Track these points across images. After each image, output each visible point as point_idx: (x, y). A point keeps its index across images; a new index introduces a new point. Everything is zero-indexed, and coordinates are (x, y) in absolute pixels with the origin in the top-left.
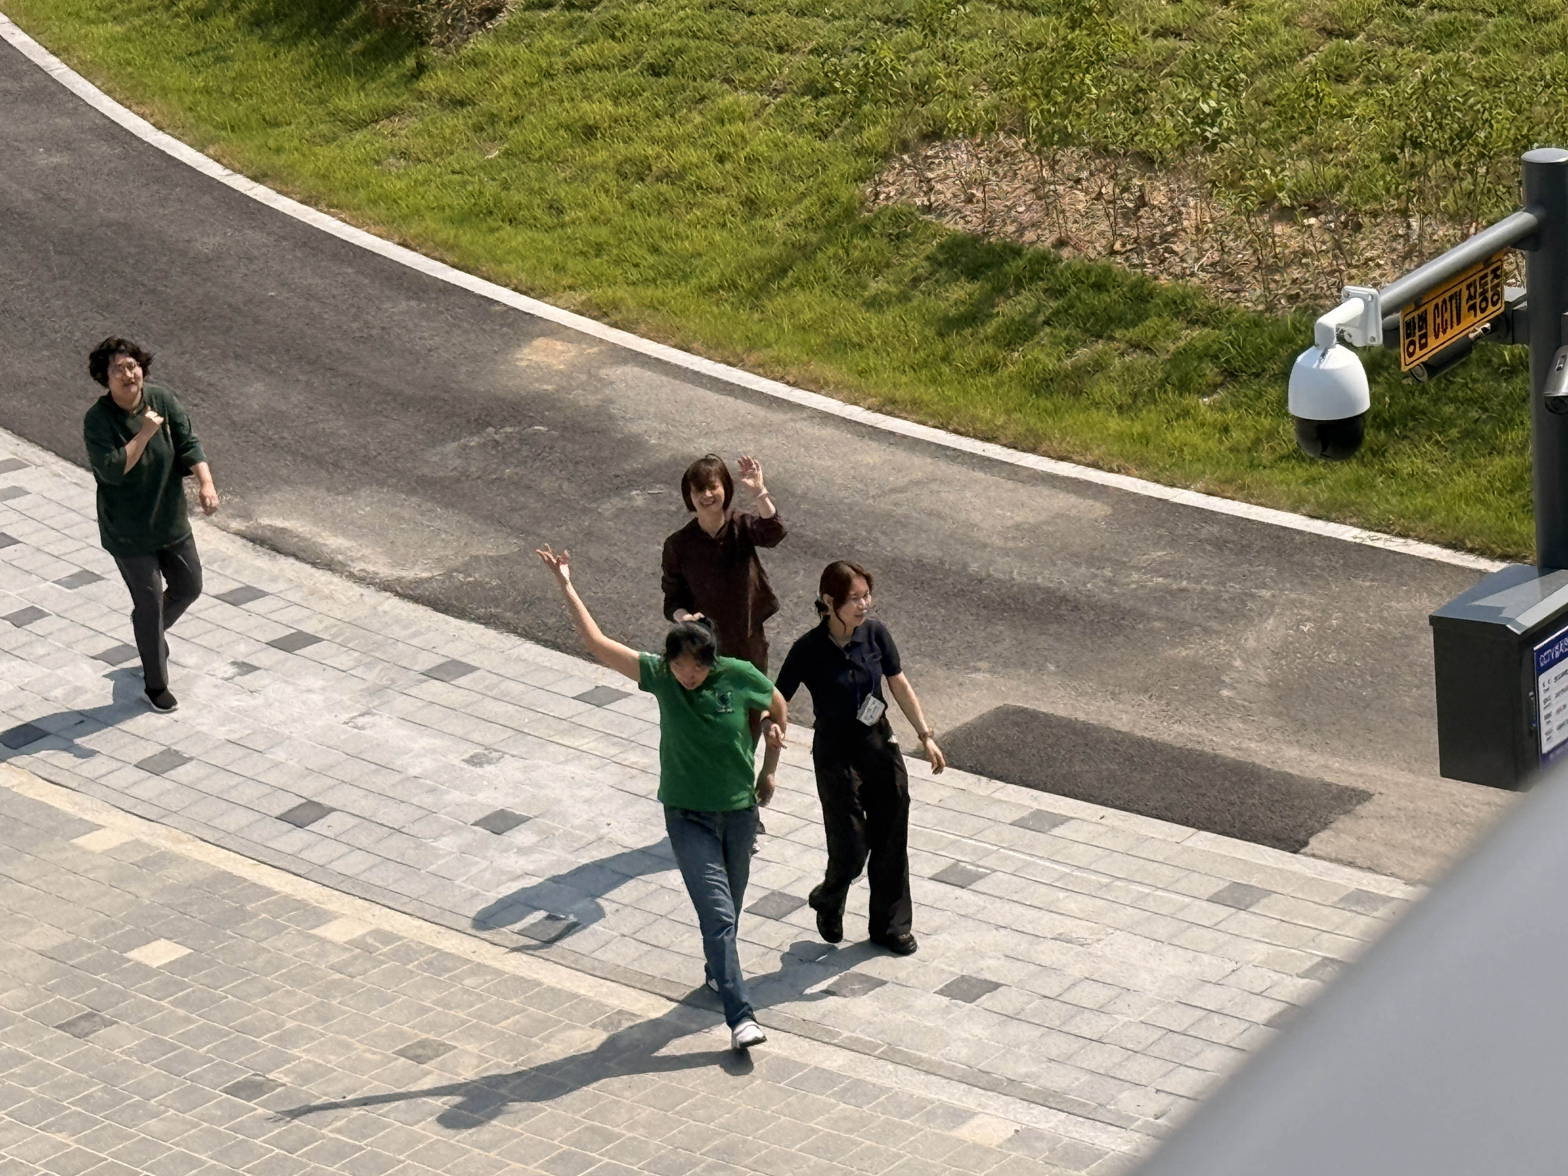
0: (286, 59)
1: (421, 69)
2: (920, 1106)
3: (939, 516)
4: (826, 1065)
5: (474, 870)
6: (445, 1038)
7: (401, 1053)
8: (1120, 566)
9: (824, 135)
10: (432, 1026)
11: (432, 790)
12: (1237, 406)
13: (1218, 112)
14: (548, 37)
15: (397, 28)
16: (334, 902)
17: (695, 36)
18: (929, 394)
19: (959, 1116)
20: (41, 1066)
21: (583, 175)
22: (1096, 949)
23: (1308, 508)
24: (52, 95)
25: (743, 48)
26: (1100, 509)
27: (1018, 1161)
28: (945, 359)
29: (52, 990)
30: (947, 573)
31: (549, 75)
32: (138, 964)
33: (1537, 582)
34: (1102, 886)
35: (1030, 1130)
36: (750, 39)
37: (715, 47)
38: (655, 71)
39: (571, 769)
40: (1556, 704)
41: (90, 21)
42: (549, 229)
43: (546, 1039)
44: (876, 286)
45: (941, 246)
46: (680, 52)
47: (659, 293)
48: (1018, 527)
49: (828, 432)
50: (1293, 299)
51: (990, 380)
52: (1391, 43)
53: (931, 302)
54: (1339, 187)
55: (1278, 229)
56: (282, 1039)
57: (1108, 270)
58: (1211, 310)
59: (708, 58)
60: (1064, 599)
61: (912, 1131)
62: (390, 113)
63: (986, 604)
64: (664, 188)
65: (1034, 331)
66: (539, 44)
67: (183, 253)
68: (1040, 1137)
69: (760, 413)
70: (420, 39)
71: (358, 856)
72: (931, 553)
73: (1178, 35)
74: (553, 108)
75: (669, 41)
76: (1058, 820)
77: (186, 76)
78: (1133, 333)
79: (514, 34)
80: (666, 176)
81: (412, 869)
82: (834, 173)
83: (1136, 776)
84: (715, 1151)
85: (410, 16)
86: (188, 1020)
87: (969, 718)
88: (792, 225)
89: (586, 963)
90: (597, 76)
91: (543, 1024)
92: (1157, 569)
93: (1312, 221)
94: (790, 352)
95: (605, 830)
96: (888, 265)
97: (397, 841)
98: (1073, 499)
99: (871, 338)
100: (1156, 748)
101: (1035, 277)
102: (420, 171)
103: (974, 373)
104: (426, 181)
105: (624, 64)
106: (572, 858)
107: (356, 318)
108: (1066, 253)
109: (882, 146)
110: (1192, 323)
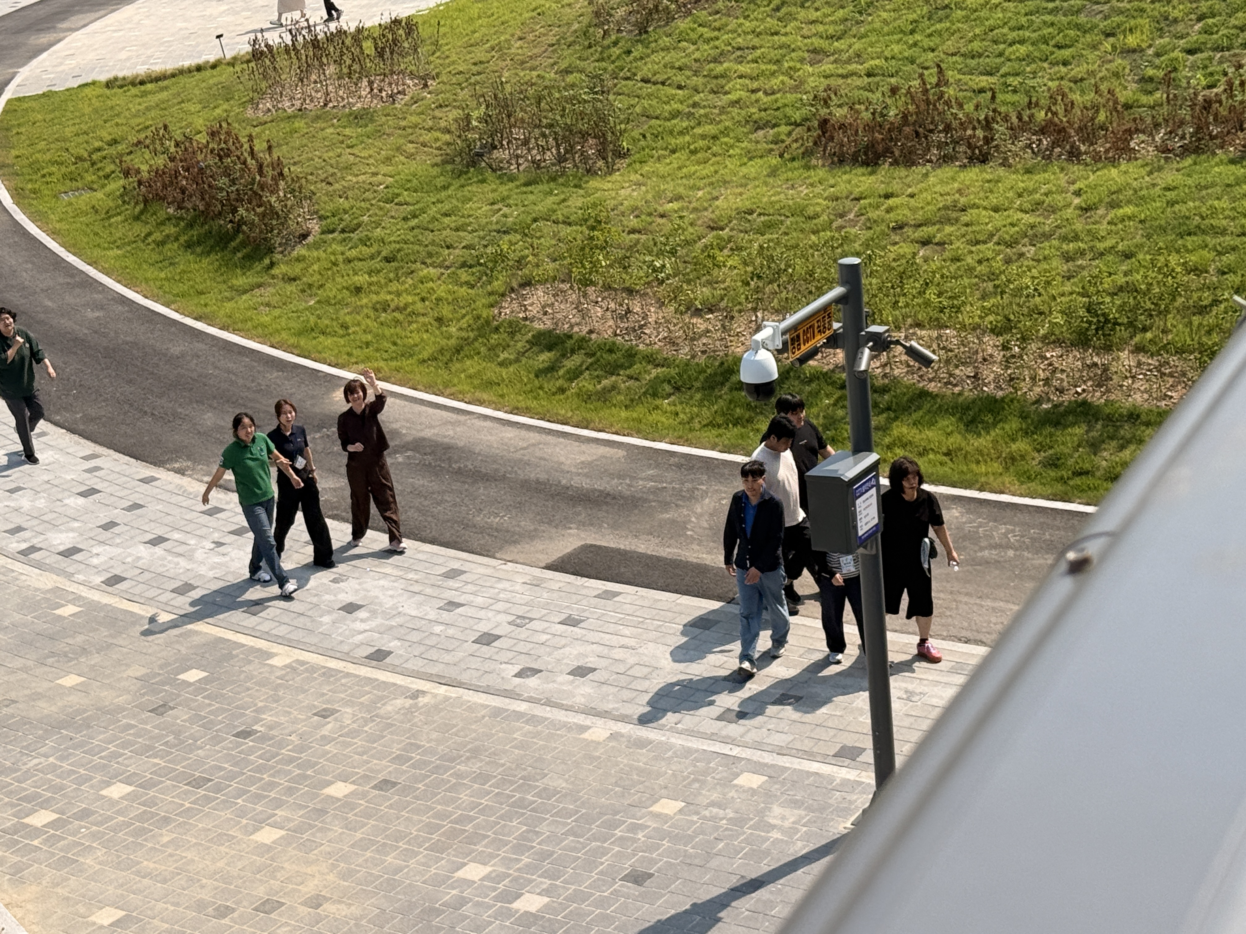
0: (205, 261)
1: (272, 265)
2: (565, 725)
3: (545, 460)
4: (518, 709)
5: (340, 631)
6: (336, 706)
7: (315, 714)
8: (632, 478)
9: (472, 287)
10: (328, 702)
11: (317, 595)
12: (681, 403)
13: (664, 266)
14: (334, 246)
15: (259, 245)
16: (275, 648)
17: (406, 243)
18: (534, 404)
19: (584, 729)
20: (143, 729)
21: (357, 310)
22: (640, 650)
23: (719, 448)
24: (91, 284)
25: (430, 248)
26: (621, 453)
27: (613, 747)
28: (541, 388)
29: (143, 695)
30: (551, 485)
31: (335, 264)
32: (184, 681)
33: (851, 458)
34: (640, 623)
35: (617, 733)
36: (433, 243)
37: (416, 247)
38: (388, 260)
39: (382, 582)
40: (864, 513)
41: (105, 249)
42: (342, 336)
43: (383, 705)
44: (503, 356)
45: (533, 336)
46: (399, 251)
47: (399, 364)
48: (583, 463)
49: (488, 424)
50: (704, 352)
51: (562, 397)
52: (741, 231)
53: (531, 362)
54: (722, 299)
55: (694, 320)
56: (258, 711)
57: (614, 343)
58: (666, 359)
59: (413, 253)
60: (608, 494)
61: (562, 736)
62: (259, 286)
63: (572, 498)
64: (396, 314)
65: (581, 373)
66: (329, 250)
67: (165, 355)
68: (622, 736)
69: (453, 416)
70: (270, 250)
71: (284, 627)
72: (543, 477)
73: (639, 232)
74: (339, 279)
75: (394, 245)
76: (617, 594)
77: (156, 273)
78: (628, 372)
79: (316, 246)
80: (397, 309)
81: (311, 631)
82: (479, 304)
83: (651, 573)
84: (468, 751)
85: (265, 239)
86: (210, 705)
87: (568, 550)
88: (461, 329)
89: (399, 670)
90: (360, 263)
91: (381, 698)
92: (651, 479)
93: (711, 316)
94: (466, 388)
95: (401, 609)
96: (509, 346)
97: (302, 619)
98: (608, 449)
99: (503, 380)
100: (659, 559)
101: (580, 348)
102: (277, 312)
103: (554, 394)
104: (280, 317)
105: (372, 257)
106: (387, 622)
107: (253, 381)
108: (593, 336)
109: (502, 290)
110: (657, 366)
